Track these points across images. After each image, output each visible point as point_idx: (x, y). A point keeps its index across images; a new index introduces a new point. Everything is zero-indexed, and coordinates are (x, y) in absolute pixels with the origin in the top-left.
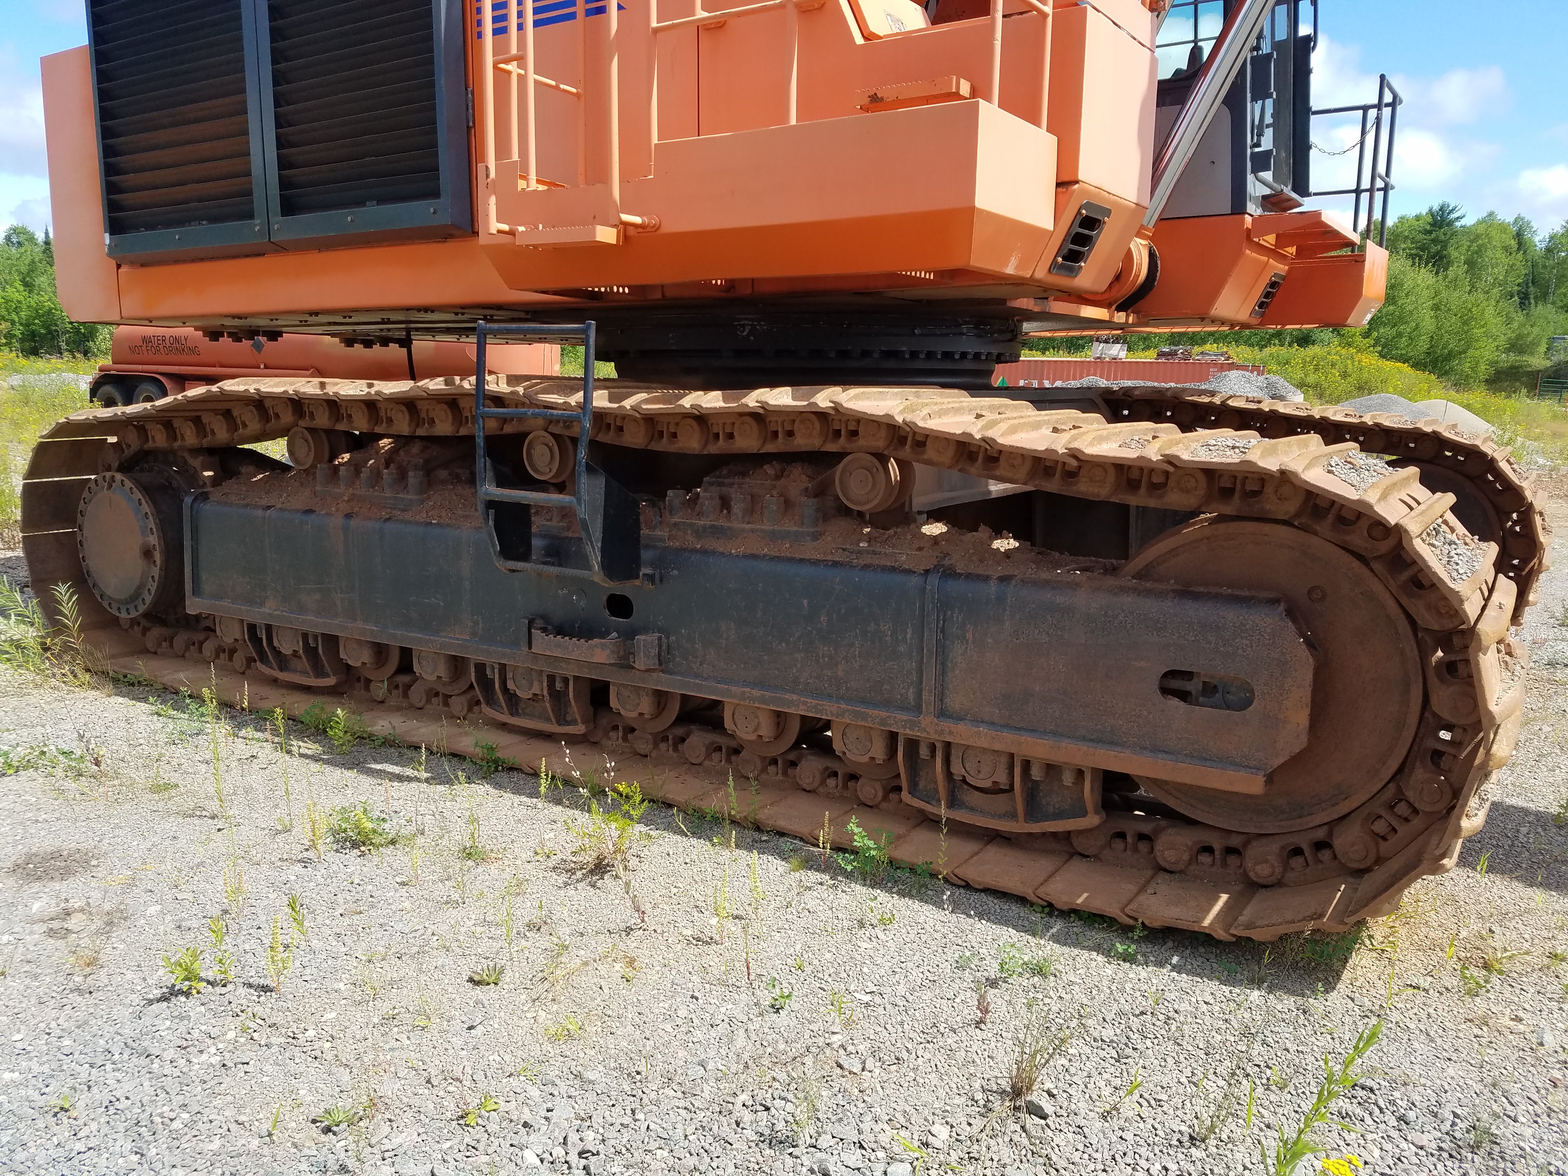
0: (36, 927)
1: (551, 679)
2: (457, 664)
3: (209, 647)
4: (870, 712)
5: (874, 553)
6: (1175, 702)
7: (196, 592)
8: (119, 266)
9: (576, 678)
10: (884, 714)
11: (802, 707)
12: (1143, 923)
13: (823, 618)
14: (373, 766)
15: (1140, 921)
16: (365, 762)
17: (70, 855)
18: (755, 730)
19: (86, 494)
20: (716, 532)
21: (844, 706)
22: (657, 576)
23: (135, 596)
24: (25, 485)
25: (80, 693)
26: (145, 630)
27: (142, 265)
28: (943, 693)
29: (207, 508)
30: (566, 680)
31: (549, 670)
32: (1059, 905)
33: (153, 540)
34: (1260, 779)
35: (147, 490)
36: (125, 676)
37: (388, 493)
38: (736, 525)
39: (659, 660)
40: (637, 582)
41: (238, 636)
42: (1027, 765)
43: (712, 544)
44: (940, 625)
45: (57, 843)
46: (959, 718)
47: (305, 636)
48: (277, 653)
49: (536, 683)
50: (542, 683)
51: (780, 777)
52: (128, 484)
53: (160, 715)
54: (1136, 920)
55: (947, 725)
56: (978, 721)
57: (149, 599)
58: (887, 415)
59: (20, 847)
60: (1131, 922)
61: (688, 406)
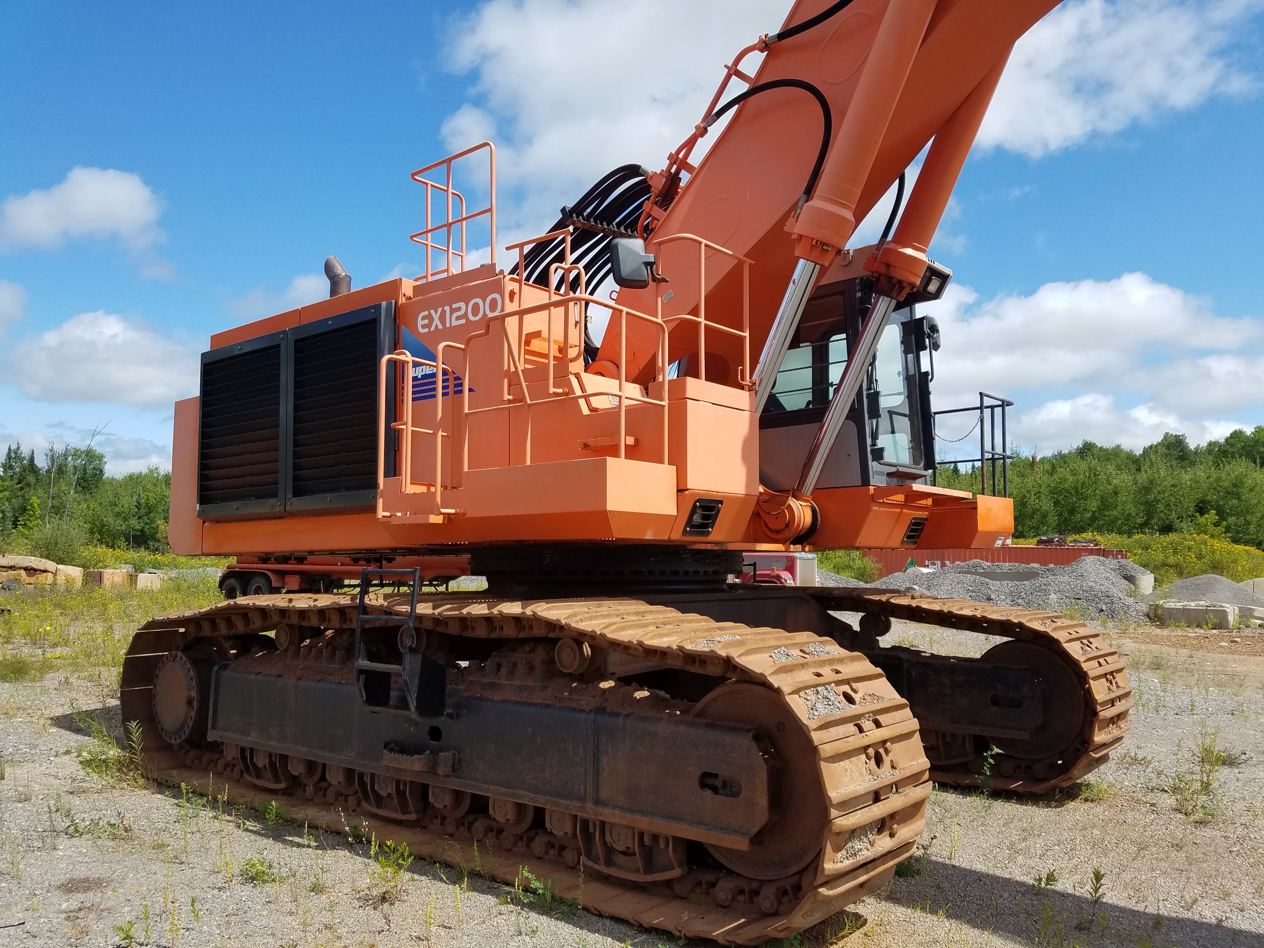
0: (61, 915)
1: (398, 782)
2: (349, 773)
3: (221, 763)
4: (562, 801)
5: (571, 699)
6: (708, 793)
7: (214, 727)
8: (204, 522)
9: (412, 783)
10: (568, 802)
11: (527, 799)
12: (684, 934)
13: (539, 740)
14: (287, 838)
15: (683, 933)
16: (285, 835)
17: (93, 880)
18: (505, 815)
19: (160, 665)
20: (493, 686)
21: (548, 798)
22: (455, 714)
23: (180, 729)
24: (126, 659)
25: (138, 791)
26: (187, 752)
27: (217, 522)
28: (597, 789)
29: (225, 674)
30: (405, 783)
31: (396, 776)
32: (645, 925)
33: (194, 694)
34: (747, 841)
35: (195, 663)
36: (167, 782)
37: (324, 665)
38: (503, 682)
39: (453, 769)
40: (443, 718)
41: (235, 756)
42: (641, 835)
43: (488, 694)
44: (596, 744)
45: (88, 874)
46: (605, 804)
47: (270, 755)
48: (254, 765)
49: (390, 786)
50: (392, 786)
51: (524, 849)
52: (184, 658)
53: (178, 806)
54: (680, 932)
55: (599, 809)
56: (615, 807)
57: (187, 731)
58: (558, 620)
59: (68, 875)
60: (678, 934)
61: (465, 613)
